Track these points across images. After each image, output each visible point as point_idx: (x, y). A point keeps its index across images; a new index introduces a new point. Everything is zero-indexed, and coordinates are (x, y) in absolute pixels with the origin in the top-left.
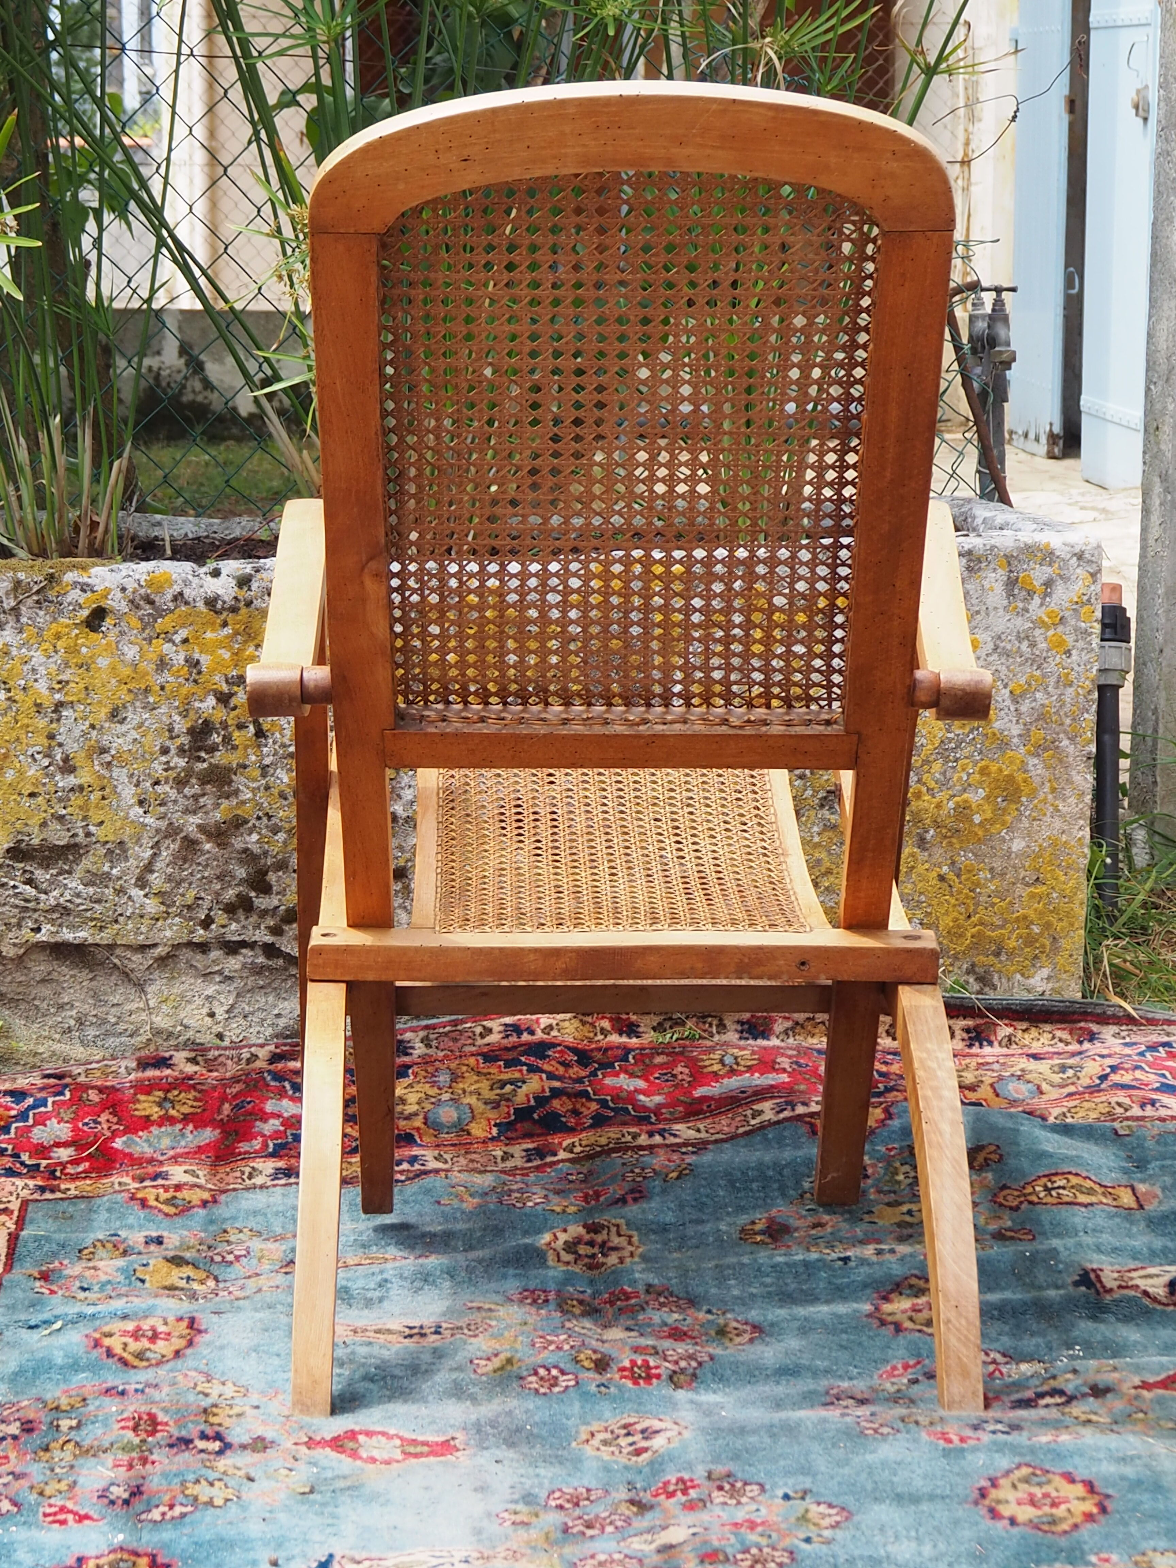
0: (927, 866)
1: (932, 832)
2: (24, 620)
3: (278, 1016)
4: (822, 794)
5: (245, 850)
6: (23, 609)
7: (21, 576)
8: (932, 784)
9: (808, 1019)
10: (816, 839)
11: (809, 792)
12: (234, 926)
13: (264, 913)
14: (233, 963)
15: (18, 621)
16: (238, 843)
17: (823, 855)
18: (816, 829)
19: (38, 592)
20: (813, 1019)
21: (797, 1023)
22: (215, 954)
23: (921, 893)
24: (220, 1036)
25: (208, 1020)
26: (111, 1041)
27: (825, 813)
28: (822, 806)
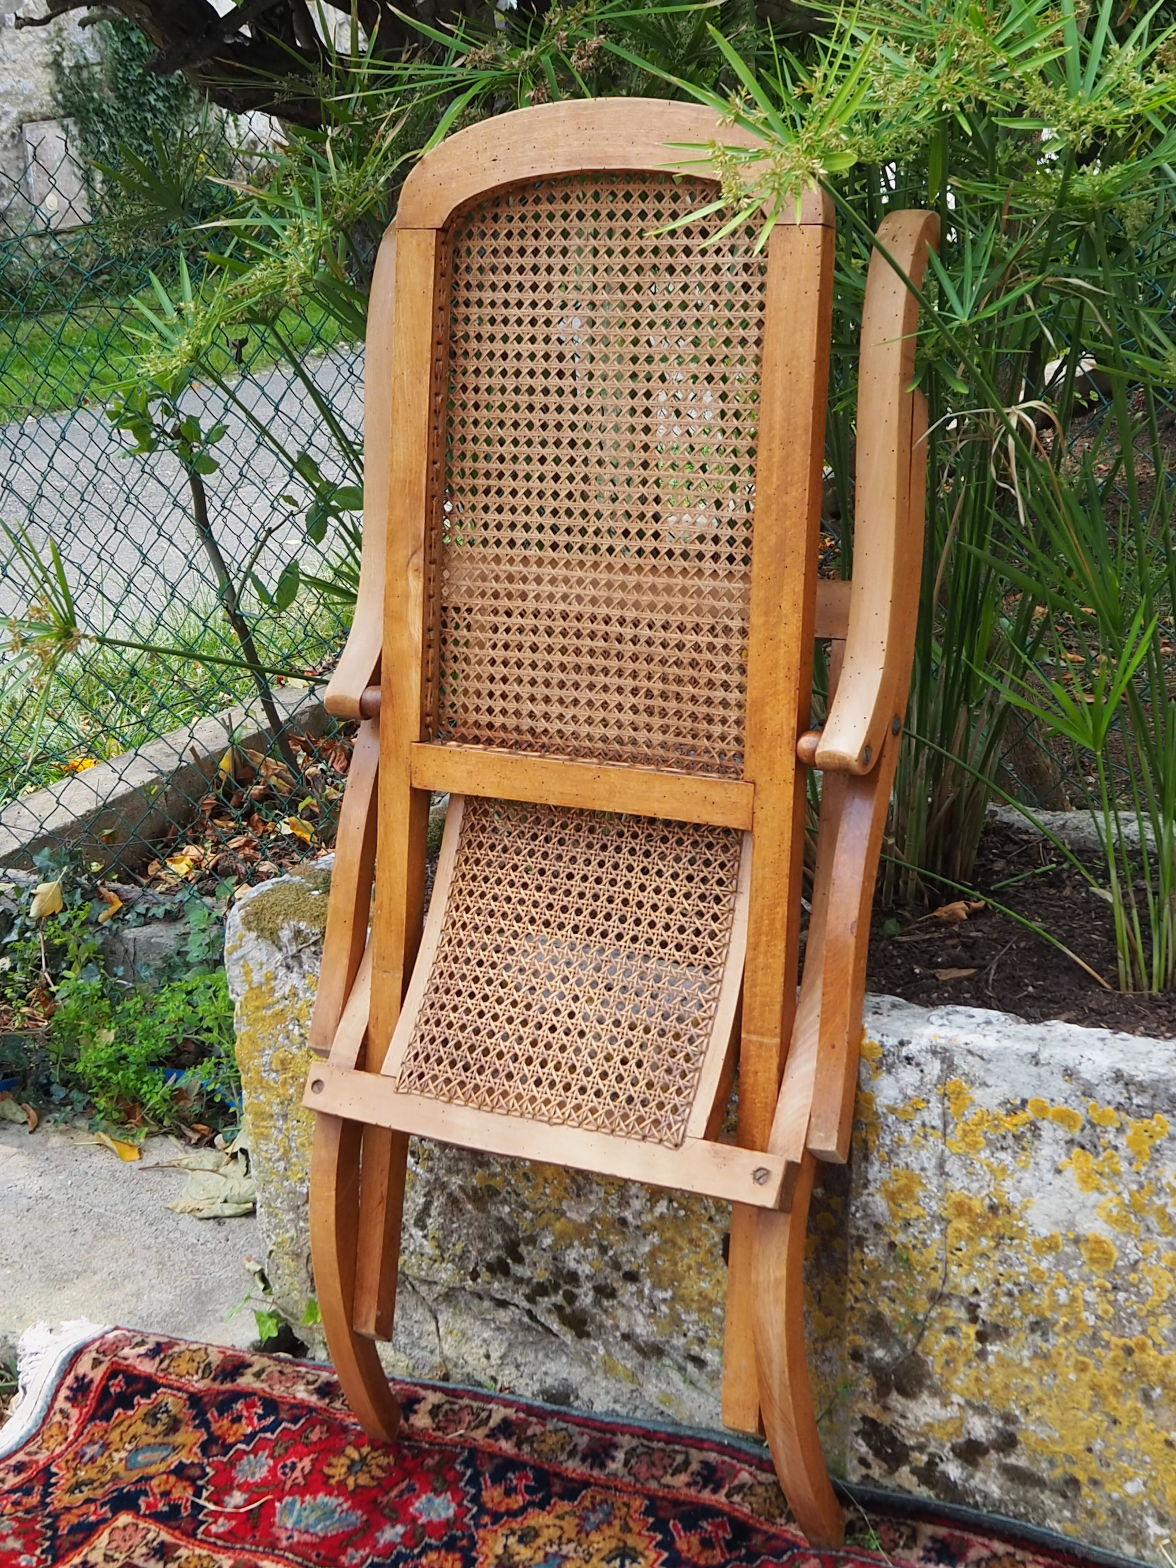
0: (1152, 1426)
1: (1158, 1391)
2: (306, 967)
3: (546, 1373)
4: (1032, 1318)
5: (500, 1219)
6: (304, 957)
7: (303, 925)
8: (1159, 1340)
9: (1008, 1554)
10: (1026, 1364)
11: (1017, 1313)
12: (496, 1285)
13: (520, 1281)
14: (504, 1316)
15: (301, 966)
16: (493, 1210)
17: (1034, 1383)
18: (1026, 1353)
19: (315, 943)
20: (1013, 1555)
21: (995, 1555)
22: (487, 1304)
23: (1144, 1454)
24: (494, 1379)
25: (484, 1360)
26: (416, 1352)
27: (1037, 1337)
28: (1033, 1331)
